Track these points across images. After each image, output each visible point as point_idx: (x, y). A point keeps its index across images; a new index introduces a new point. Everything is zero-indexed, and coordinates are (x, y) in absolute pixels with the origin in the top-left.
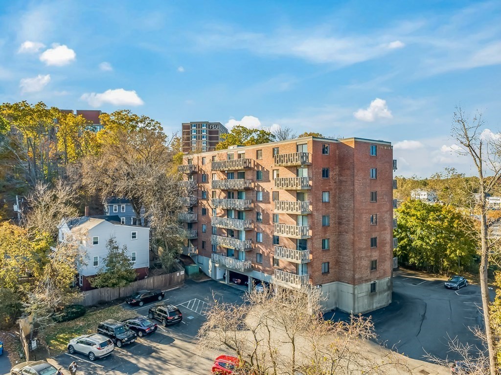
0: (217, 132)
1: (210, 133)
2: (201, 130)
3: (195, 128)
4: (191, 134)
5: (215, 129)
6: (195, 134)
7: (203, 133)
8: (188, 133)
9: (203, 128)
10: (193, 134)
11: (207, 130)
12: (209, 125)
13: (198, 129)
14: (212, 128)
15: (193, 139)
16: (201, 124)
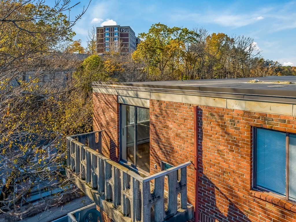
0: (127, 35)
1: (122, 35)
2: (114, 33)
3: (108, 31)
4: (105, 36)
5: (125, 32)
6: (108, 36)
7: (115, 36)
8: (102, 36)
9: (115, 31)
10: (106, 36)
11: (118, 33)
12: (120, 29)
13: (110, 32)
14: (122, 32)
15: (106, 41)
16: (114, 28)
